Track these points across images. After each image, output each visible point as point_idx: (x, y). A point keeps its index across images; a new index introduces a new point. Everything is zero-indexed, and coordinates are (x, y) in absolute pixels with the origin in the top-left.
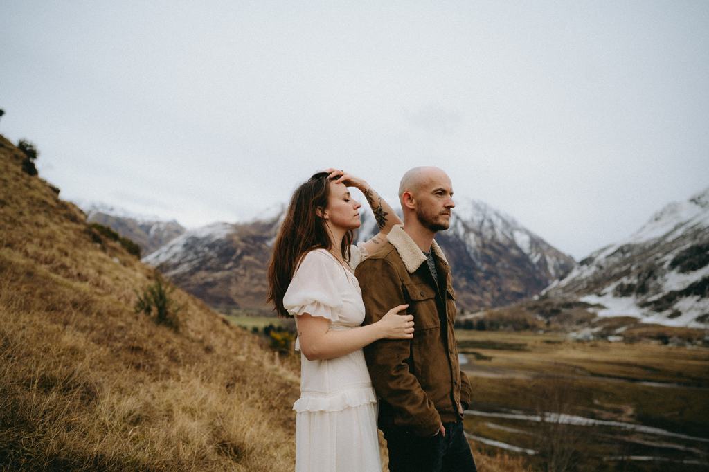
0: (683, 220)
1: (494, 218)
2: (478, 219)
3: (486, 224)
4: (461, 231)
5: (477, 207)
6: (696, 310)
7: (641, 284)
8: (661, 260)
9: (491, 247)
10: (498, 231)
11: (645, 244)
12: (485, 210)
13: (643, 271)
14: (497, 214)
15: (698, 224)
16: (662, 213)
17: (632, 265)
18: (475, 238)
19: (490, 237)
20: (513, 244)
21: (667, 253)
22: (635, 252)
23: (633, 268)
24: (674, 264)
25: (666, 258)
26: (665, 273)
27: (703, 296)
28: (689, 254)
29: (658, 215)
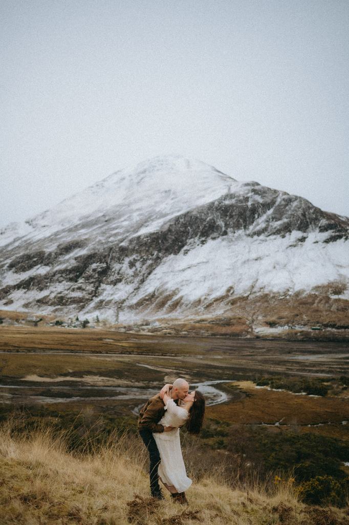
0: (20, 236)
6: (23, 299)
8: (2, 263)
15: (29, 239)
16: (5, 229)
21: (7, 258)
24: (11, 266)
25: (5, 262)
26: (4, 273)
27: (29, 289)
28: (21, 260)
29: (3, 231)
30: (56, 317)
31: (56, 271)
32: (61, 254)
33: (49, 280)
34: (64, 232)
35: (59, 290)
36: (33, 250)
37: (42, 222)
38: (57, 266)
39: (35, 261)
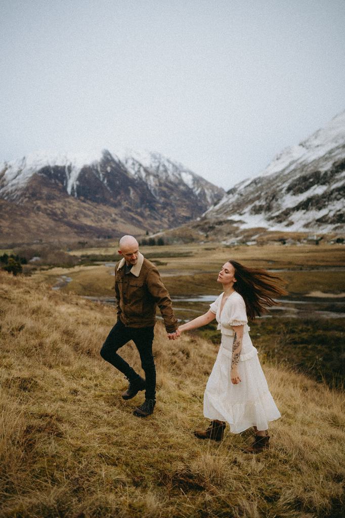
0: (295, 159)
1: (167, 164)
2: (155, 165)
3: (161, 168)
4: (143, 174)
5: (154, 156)
6: (303, 220)
7: (268, 205)
8: (280, 188)
9: (166, 186)
10: (170, 173)
11: (270, 176)
12: (160, 159)
13: (268, 196)
14: (168, 161)
15: (304, 161)
16: (281, 155)
17: (261, 192)
18: (154, 179)
19: (164, 178)
20: (181, 182)
21: (284, 182)
22: (264, 183)
23: (263, 194)
24: (289, 189)
25: (284, 186)
26: (283, 196)
27: (308, 210)
28: (298, 182)
29: (279, 156)
30: (337, 234)
31: (334, 189)
32: (337, 172)
33: (327, 199)
34: (339, 148)
35: (338, 208)
36: (309, 170)
37: (316, 142)
38: (335, 183)
39: (311, 182)
